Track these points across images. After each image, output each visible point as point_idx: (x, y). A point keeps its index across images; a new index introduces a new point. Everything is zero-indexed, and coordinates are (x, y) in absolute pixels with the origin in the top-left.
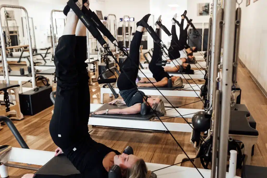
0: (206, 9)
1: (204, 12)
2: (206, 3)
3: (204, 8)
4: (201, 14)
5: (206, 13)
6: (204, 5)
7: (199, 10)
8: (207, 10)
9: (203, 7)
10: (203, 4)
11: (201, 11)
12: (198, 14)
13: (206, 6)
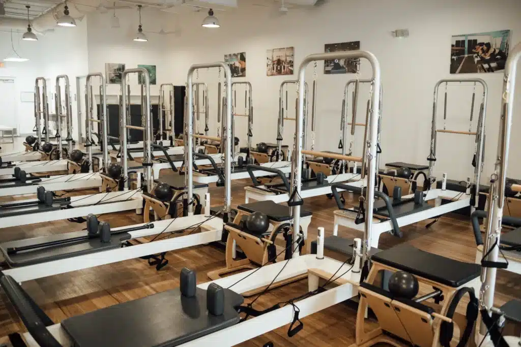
2: (119, 65)
6: (116, 67)
7: (110, 74)
10: (115, 65)
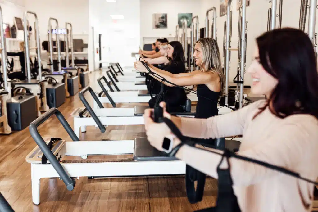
0: (163, 21)
1: (161, 24)
3: (161, 20)
4: (157, 27)
5: (163, 25)
8: (165, 22)
9: (159, 18)
11: (158, 23)
12: (154, 26)
13: (163, 18)
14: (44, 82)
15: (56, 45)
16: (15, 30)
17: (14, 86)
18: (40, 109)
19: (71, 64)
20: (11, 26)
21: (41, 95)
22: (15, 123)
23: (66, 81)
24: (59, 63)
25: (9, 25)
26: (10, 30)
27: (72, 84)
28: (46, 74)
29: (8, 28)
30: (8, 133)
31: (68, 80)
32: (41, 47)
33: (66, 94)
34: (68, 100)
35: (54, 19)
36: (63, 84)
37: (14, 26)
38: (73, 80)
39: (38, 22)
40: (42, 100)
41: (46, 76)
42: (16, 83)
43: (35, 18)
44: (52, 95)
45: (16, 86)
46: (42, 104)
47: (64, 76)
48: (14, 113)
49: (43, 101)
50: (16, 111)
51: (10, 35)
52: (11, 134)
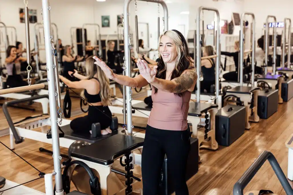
14: (257, 90)
15: (273, 44)
16: (232, 26)
17: (225, 94)
18: (250, 118)
19: (287, 63)
20: (229, 22)
21: (252, 104)
22: (222, 137)
23: (280, 86)
24: (274, 63)
25: (227, 21)
26: (228, 26)
27: (287, 89)
28: (260, 77)
29: (226, 24)
30: (215, 148)
31: (283, 84)
32: (257, 44)
33: (279, 100)
34: (281, 106)
35: (272, 17)
36: (277, 90)
37: (232, 22)
38: (288, 84)
39: (255, 23)
40: (252, 110)
41: (258, 80)
42: (228, 90)
43: (252, 18)
44: (264, 103)
45: (227, 94)
46: (252, 114)
47: (279, 81)
48: (223, 127)
49: (254, 111)
50: (224, 126)
51: (227, 31)
52: (217, 150)
